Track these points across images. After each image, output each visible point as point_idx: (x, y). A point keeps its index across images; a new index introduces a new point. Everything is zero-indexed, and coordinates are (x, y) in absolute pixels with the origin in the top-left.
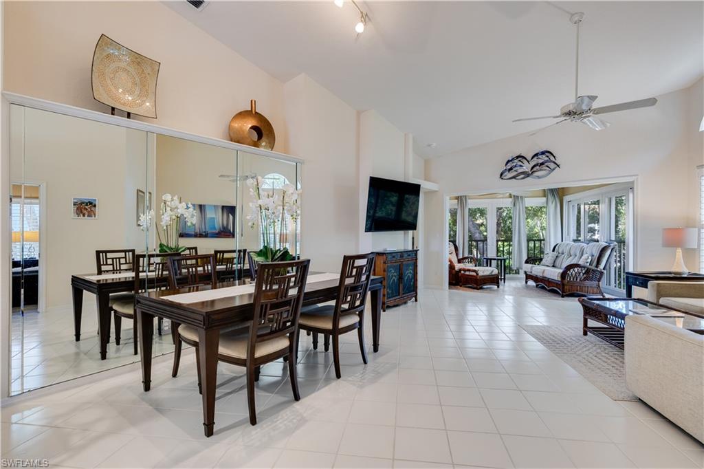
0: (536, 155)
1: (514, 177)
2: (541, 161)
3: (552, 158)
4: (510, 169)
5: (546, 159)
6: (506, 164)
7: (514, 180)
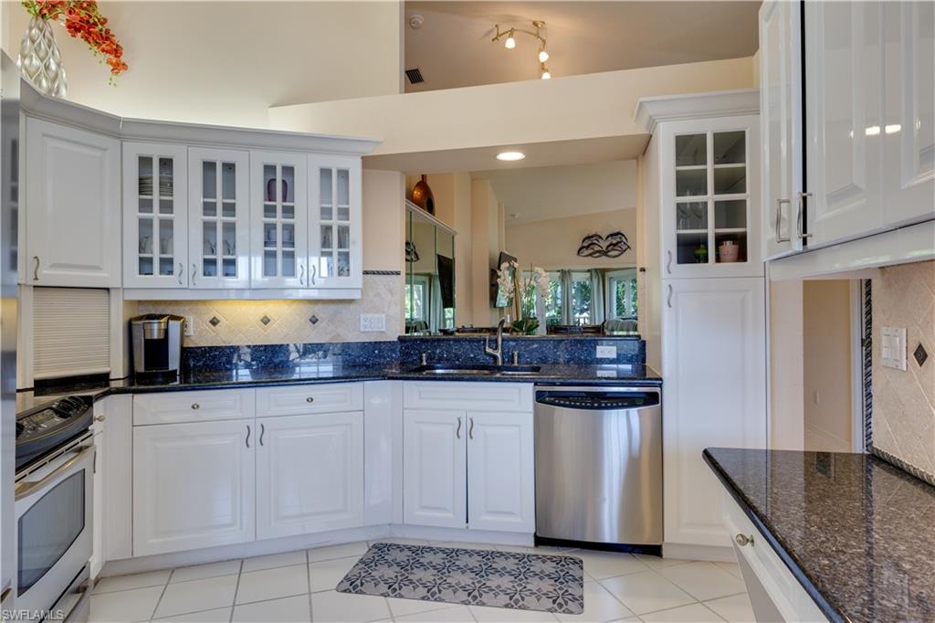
0: (612, 235)
1: (590, 255)
2: (614, 242)
3: (624, 240)
4: (588, 247)
5: (619, 240)
6: (583, 241)
7: (590, 258)
